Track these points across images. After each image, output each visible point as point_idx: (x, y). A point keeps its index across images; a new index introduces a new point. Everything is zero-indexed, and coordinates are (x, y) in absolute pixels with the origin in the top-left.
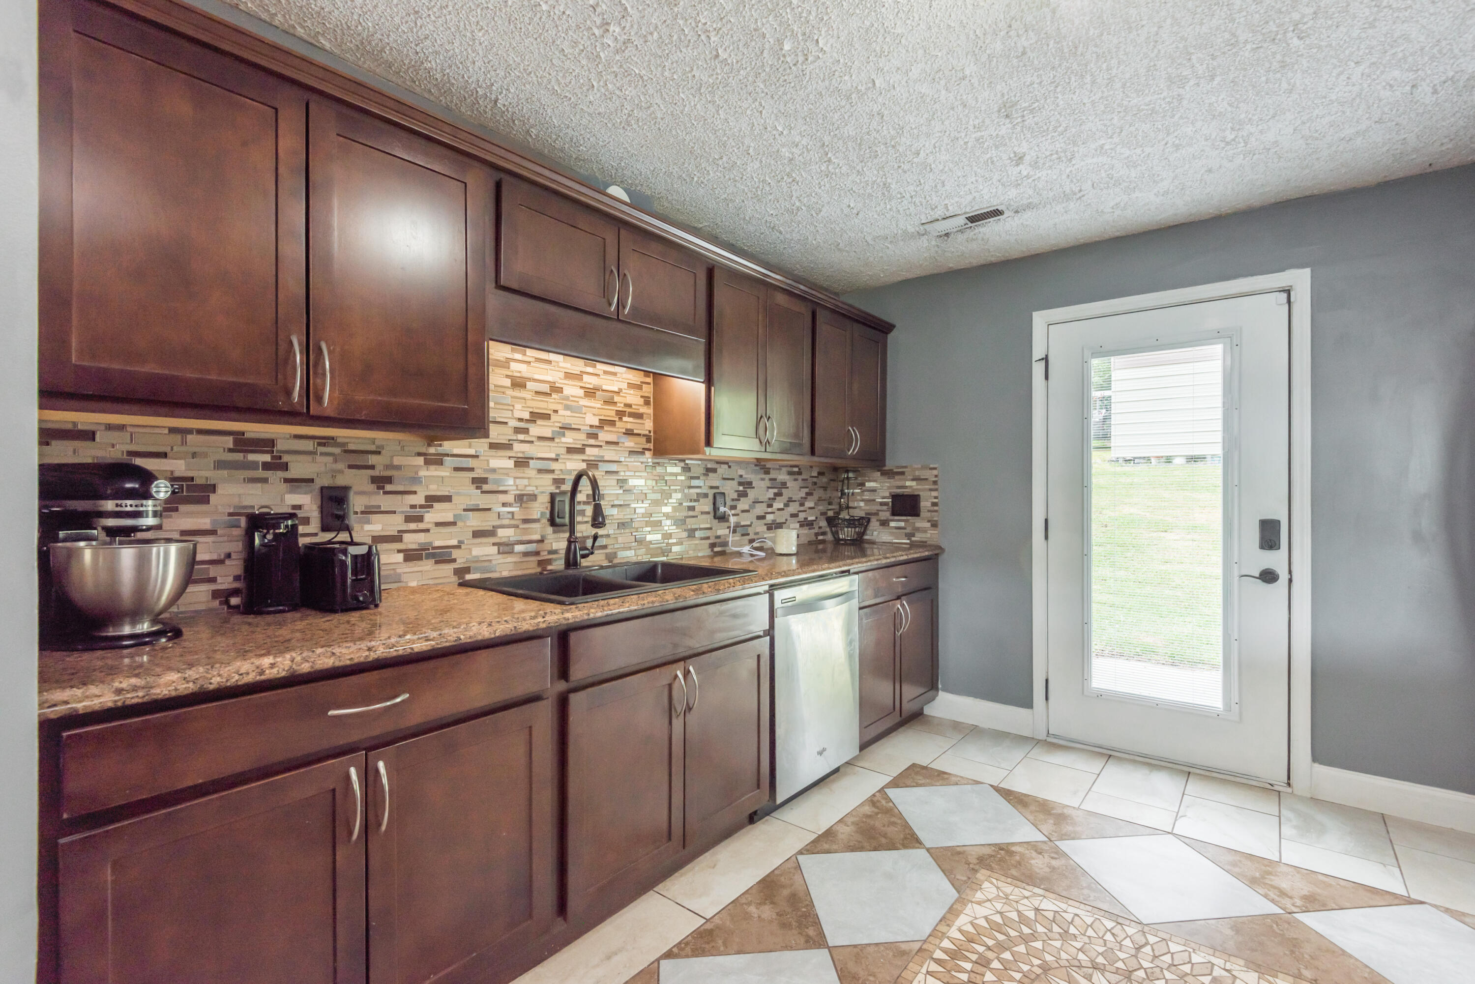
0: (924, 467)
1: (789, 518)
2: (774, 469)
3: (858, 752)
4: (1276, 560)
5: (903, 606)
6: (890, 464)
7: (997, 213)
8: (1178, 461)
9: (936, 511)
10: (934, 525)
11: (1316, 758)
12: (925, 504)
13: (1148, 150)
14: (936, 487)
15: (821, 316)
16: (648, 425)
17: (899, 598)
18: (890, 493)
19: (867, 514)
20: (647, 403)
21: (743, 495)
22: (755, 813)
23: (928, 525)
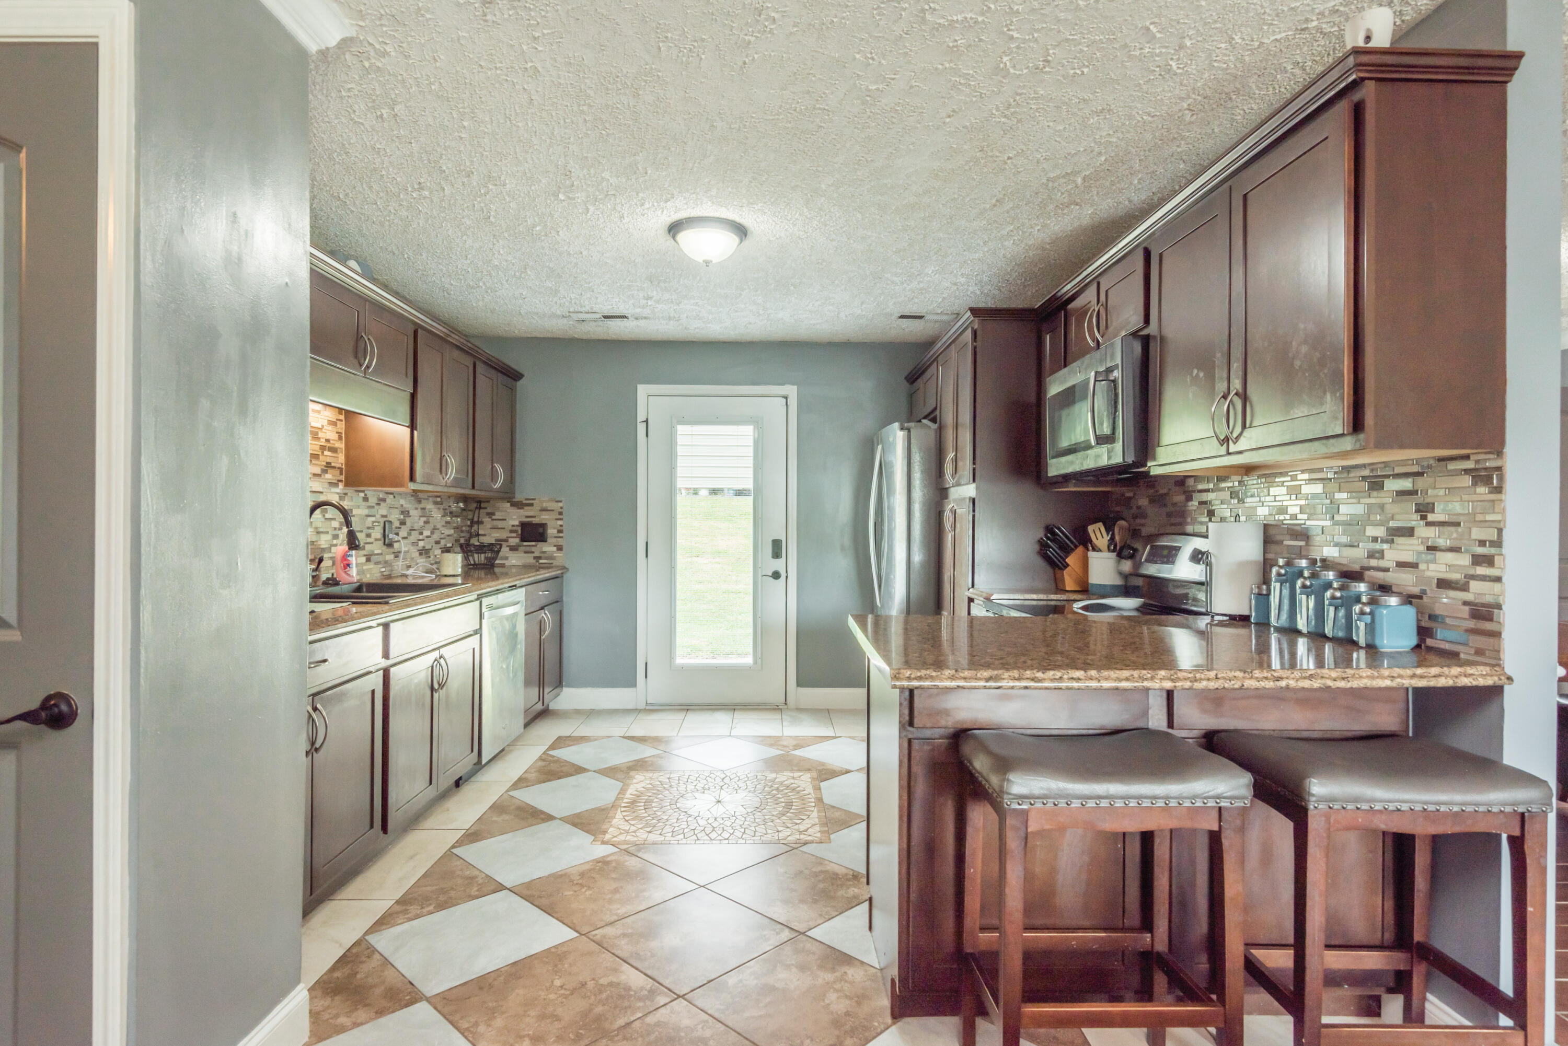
0: (551, 500)
1: (434, 545)
2: (424, 499)
3: (522, 730)
4: (779, 565)
5: (546, 614)
6: (519, 497)
7: (624, 317)
8: (704, 493)
9: (562, 537)
10: (560, 548)
11: (799, 684)
12: (551, 531)
13: (721, 309)
14: (561, 517)
15: (480, 368)
16: (341, 459)
17: (542, 608)
18: (520, 522)
19: (497, 540)
20: (340, 438)
21: (403, 523)
22: (460, 778)
23: (555, 549)
